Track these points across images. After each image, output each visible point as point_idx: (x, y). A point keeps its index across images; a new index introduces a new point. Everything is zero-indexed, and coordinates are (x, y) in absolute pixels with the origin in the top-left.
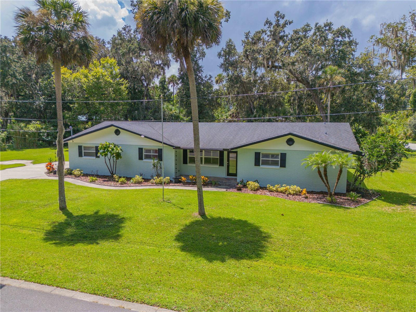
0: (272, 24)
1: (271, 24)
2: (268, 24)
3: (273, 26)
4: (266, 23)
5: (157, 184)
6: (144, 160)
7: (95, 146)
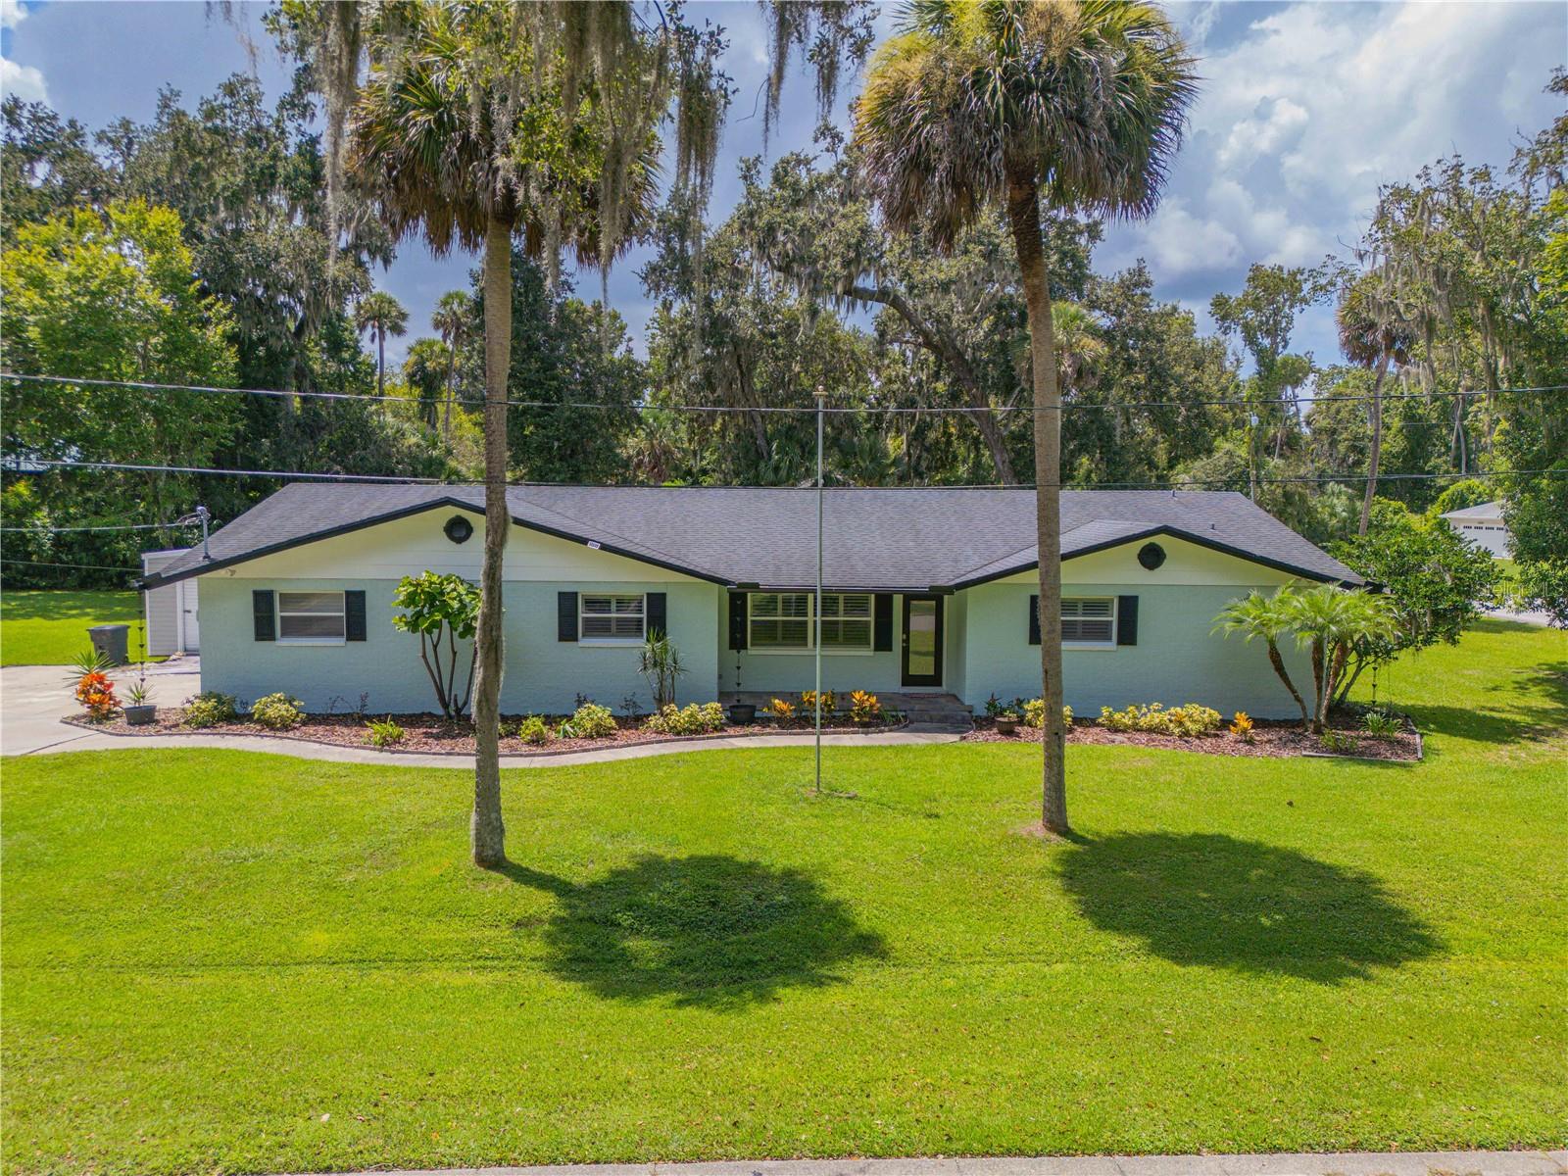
0: (841, 140)
1: (837, 137)
2: (829, 140)
3: (843, 145)
4: (823, 133)
5: (679, 734)
6: (584, 642)
7: (341, 590)
